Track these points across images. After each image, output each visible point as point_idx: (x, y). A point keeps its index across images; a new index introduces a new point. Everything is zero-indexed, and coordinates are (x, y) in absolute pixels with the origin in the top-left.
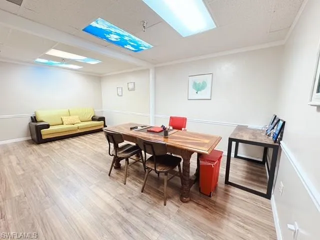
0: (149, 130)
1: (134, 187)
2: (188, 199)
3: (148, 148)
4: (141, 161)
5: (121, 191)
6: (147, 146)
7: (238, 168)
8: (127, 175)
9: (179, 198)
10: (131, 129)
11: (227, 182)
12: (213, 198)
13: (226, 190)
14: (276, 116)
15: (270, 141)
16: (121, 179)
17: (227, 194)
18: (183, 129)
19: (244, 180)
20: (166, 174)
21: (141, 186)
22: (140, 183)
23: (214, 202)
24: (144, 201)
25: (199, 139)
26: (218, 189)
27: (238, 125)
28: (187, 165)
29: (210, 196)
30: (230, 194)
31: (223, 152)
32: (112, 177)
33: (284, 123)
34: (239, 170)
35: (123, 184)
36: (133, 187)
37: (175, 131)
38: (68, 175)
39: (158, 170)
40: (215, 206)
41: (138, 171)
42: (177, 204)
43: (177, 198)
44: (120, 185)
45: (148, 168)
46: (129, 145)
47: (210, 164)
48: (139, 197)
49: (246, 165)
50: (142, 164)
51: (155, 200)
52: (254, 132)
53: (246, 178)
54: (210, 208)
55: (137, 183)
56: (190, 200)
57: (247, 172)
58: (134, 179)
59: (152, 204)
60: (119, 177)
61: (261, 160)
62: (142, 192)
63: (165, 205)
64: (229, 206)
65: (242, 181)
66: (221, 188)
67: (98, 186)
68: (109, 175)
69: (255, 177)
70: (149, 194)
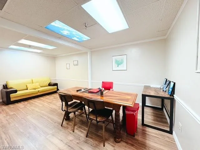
0: (90, 91)
1: (81, 133)
2: (120, 139)
3: (91, 104)
4: (85, 113)
5: (71, 138)
6: (90, 103)
7: (148, 113)
8: (75, 125)
9: (113, 140)
10: (77, 91)
11: (143, 124)
12: (136, 137)
13: (144, 130)
14: (167, 79)
15: (167, 95)
16: (70, 128)
17: (145, 133)
18: (111, 89)
19: (153, 122)
20: (104, 122)
21: (85, 132)
22: (85, 130)
23: (138, 140)
24: (89, 144)
25: (125, 97)
26: (138, 130)
27: (145, 86)
28: (117, 115)
29: (134, 136)
30: (147, 133)
31: (139, 104)
32: (64, 127)
33: (175, 83)
34: (148, 115)
35: (72, 132)
36: (79, 133)
37: (107, 91)
38: (30, 128)
39: (98, 120)
40: (139, 143)
41: (83, 121)
42: (113, 145)
43: (112, 140)
44: (70, 133)
45: (91, 119)
46: (75, 102)
47: (133, 113)
48: (84, 142)
49: (152, 111)
50: (85, 115)
51: (96, 142)
52: (155, 89)
53: (154, 120)
54: (136, 145)
55: (82, 130)
56: (121, 140)
57: (154, 116)
58: (80, 127)
59: (95, 147)
60: (69, 127)
61: (161, 107)
62: (87, 137)
63: (104, 146)
64: (147, 142)
65: (152, 123)
66: (139, 129)
67: (53, 135)
68: (62, 126)
69: (159, 119)
70: (92, 138)
